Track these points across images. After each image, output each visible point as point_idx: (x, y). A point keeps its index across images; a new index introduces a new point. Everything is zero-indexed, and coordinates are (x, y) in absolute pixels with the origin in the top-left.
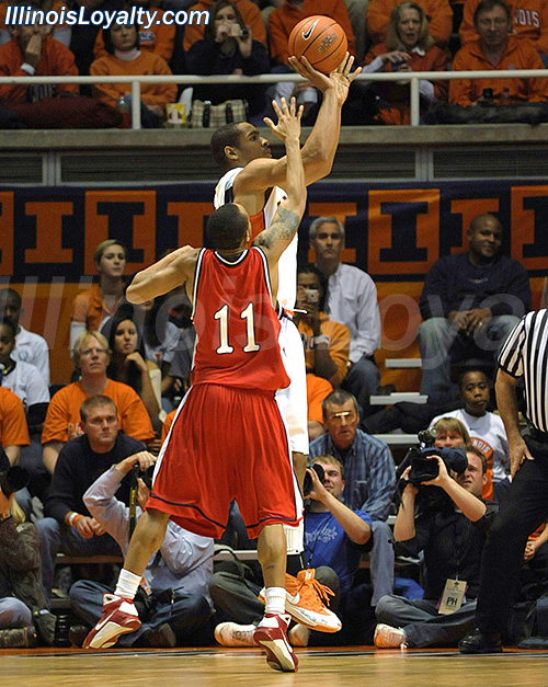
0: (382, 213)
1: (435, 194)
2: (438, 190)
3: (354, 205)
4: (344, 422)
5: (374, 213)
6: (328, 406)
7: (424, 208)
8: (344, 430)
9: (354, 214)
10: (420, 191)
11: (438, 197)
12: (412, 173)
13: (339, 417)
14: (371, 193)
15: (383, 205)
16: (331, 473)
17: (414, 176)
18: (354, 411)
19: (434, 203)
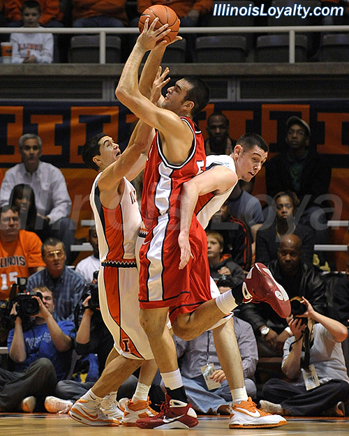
0: (80, 122)
1: (115, 110)
2: (117, 107)
3: (61, 117)
4: (56, 257)
5: (75, 122)
6: (45, 248)
7: (108, 119)
8: (56, 262)
9: (61, 122)
10: (106, 108)
11: (117, 112)
12: (100, 96)
13: (53, 254)
14: (73, 108)
15: (81, 117)
16: (46, 298)
17: (101, 97)
18: (62, 251)
19: (114, 116)
